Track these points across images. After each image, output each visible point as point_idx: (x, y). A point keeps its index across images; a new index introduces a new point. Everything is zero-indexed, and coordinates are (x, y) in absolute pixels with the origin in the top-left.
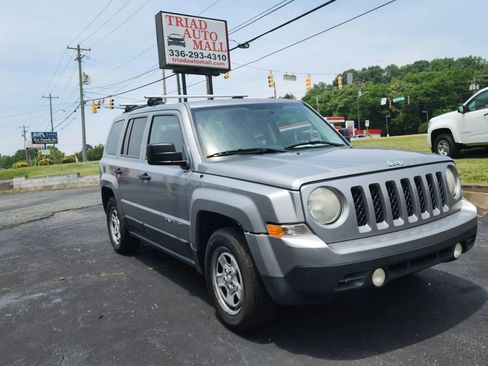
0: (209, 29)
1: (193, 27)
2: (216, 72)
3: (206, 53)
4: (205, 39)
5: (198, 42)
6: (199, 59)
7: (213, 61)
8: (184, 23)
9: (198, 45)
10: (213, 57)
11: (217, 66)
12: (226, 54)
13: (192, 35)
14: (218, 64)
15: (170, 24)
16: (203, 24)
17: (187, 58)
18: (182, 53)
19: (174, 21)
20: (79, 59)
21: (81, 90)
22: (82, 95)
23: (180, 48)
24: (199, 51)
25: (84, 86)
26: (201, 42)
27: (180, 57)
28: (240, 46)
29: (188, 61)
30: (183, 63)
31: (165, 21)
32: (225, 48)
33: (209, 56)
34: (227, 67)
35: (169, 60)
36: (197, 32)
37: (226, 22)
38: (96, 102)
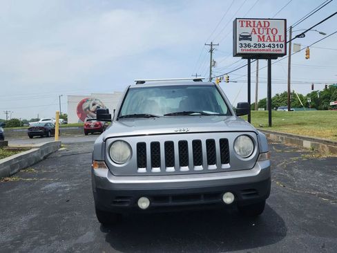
0: (271, 27)
1: (259, 26)
2: (275, 56)
3: (267, 44)
4: (268, 33)
5: (261, 36)
6: (261, 48)
7: (272, 49)
8: (252, 24)
9: (261, 38)
10: (272, 46)
11: (275, 52)
12: (283, 43)
13: (257, 32)
14: (276, 51)
15: (242, 26)
16: (267, 24)
17: (252, 48)
18: (249, 45)
19: (245, 24)
20: (211, 51)
21: (211, 70)
22: (211, 74)
23: (247, 42)
24: (261, 43)
25: (212, 68)
26: (264, 36)
27: (247, 48)
28: (298, 36)
29: (253, 50)
30: (249, 52)
31: (239, 24)
32: (283, 38)
33: (270, 46)
34: (283, 52)
35: (239, 51)
36: (261, 30)
37: (285, 20)
38: (219, 78)
